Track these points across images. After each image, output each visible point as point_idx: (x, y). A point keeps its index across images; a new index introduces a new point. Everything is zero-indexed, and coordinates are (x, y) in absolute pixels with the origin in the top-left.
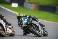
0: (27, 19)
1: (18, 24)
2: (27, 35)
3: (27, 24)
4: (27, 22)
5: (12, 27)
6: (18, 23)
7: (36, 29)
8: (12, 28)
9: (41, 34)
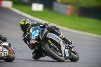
0: (38, 31)
1: (24, 39)
2: (40, 59)
3: (38, 39)
4: (39, 35)
5: (9, 44)
6: (23, 37)
7: (55, 49)
8: (9, 46)
9: (63, 58)
